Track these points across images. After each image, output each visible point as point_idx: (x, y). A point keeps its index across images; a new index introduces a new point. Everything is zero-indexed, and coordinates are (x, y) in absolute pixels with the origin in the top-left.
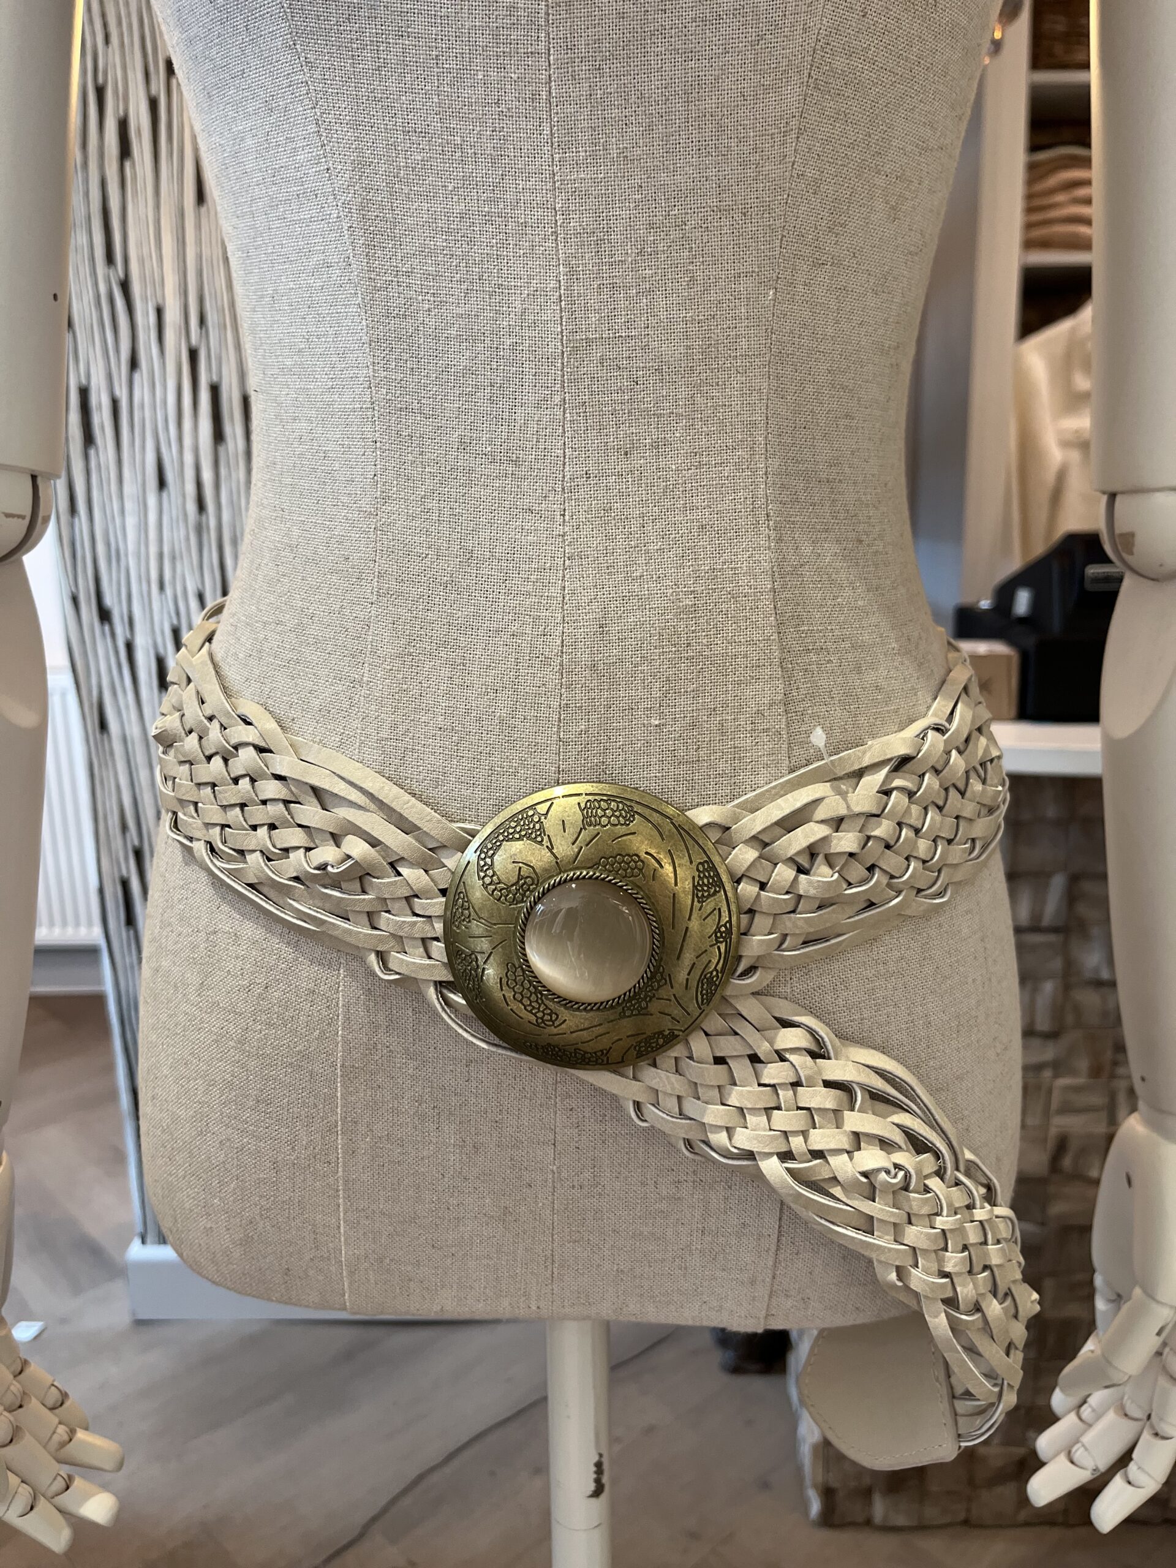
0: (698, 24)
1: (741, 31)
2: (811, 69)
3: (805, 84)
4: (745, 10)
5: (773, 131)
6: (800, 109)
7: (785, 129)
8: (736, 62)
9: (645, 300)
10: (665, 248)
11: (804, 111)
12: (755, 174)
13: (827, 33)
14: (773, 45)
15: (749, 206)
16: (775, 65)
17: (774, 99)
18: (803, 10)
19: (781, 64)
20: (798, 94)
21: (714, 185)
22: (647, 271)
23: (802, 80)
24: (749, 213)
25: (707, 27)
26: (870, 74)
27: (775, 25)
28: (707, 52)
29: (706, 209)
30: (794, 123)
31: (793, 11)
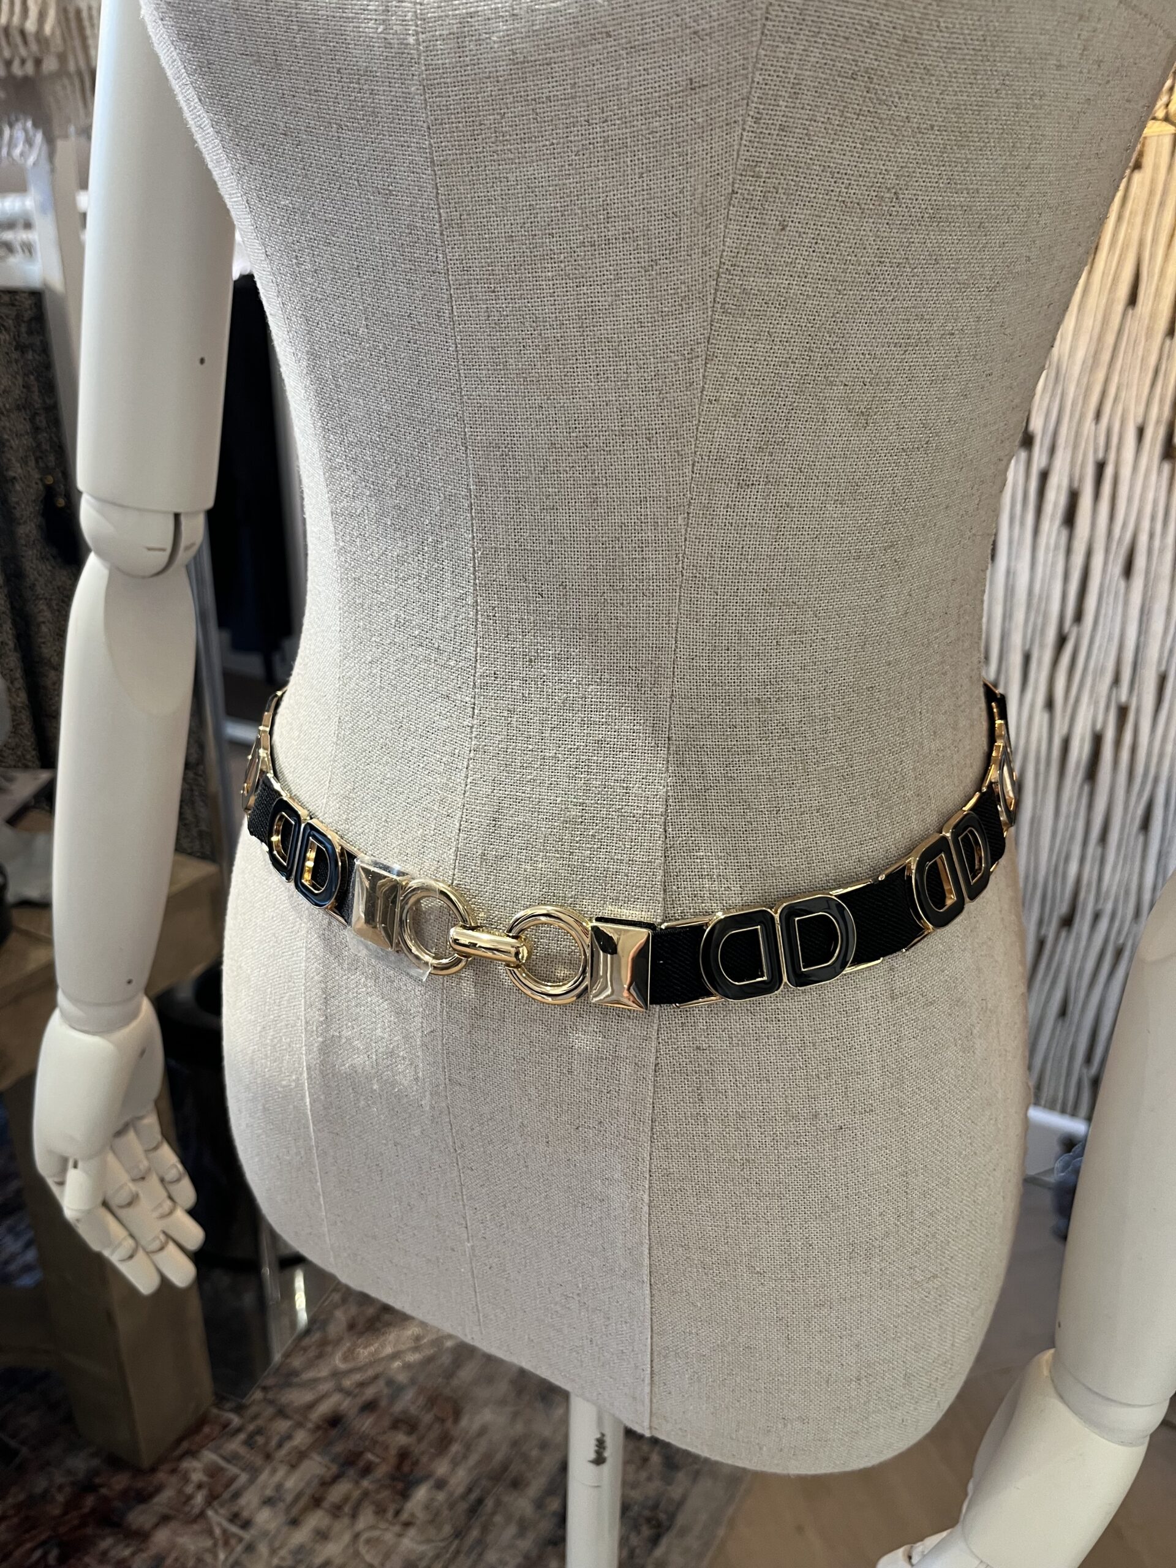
0: (586, 249)
1: (632, 257)
2: (715, 294)
3: (710, 309)
4: (635, 234)
5: (676, 358)
6: (706, 336)
7: (690, 356)
8: (630, 288)
9: (549, 518)
10: (568, 469)
11: (712, 337)
12: (659, 400)
13: (733, 254)
14: (668, 271)
15: (654, 432)
16: (672, 291)
17: (674, 325)
18: (700, 232)
19: (679, 291)
20: (702, 320)
21: (615, 410)
22: (550, 490)
23: (705, 306)
24: (654, 439)
25: (597, 252)
26: (804, 289)
27: (670, 249)
28: (598, 279)
29: (607, 433)
30: (700, 350)
31: (689, 234)
